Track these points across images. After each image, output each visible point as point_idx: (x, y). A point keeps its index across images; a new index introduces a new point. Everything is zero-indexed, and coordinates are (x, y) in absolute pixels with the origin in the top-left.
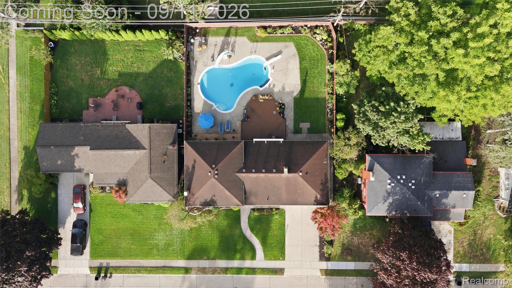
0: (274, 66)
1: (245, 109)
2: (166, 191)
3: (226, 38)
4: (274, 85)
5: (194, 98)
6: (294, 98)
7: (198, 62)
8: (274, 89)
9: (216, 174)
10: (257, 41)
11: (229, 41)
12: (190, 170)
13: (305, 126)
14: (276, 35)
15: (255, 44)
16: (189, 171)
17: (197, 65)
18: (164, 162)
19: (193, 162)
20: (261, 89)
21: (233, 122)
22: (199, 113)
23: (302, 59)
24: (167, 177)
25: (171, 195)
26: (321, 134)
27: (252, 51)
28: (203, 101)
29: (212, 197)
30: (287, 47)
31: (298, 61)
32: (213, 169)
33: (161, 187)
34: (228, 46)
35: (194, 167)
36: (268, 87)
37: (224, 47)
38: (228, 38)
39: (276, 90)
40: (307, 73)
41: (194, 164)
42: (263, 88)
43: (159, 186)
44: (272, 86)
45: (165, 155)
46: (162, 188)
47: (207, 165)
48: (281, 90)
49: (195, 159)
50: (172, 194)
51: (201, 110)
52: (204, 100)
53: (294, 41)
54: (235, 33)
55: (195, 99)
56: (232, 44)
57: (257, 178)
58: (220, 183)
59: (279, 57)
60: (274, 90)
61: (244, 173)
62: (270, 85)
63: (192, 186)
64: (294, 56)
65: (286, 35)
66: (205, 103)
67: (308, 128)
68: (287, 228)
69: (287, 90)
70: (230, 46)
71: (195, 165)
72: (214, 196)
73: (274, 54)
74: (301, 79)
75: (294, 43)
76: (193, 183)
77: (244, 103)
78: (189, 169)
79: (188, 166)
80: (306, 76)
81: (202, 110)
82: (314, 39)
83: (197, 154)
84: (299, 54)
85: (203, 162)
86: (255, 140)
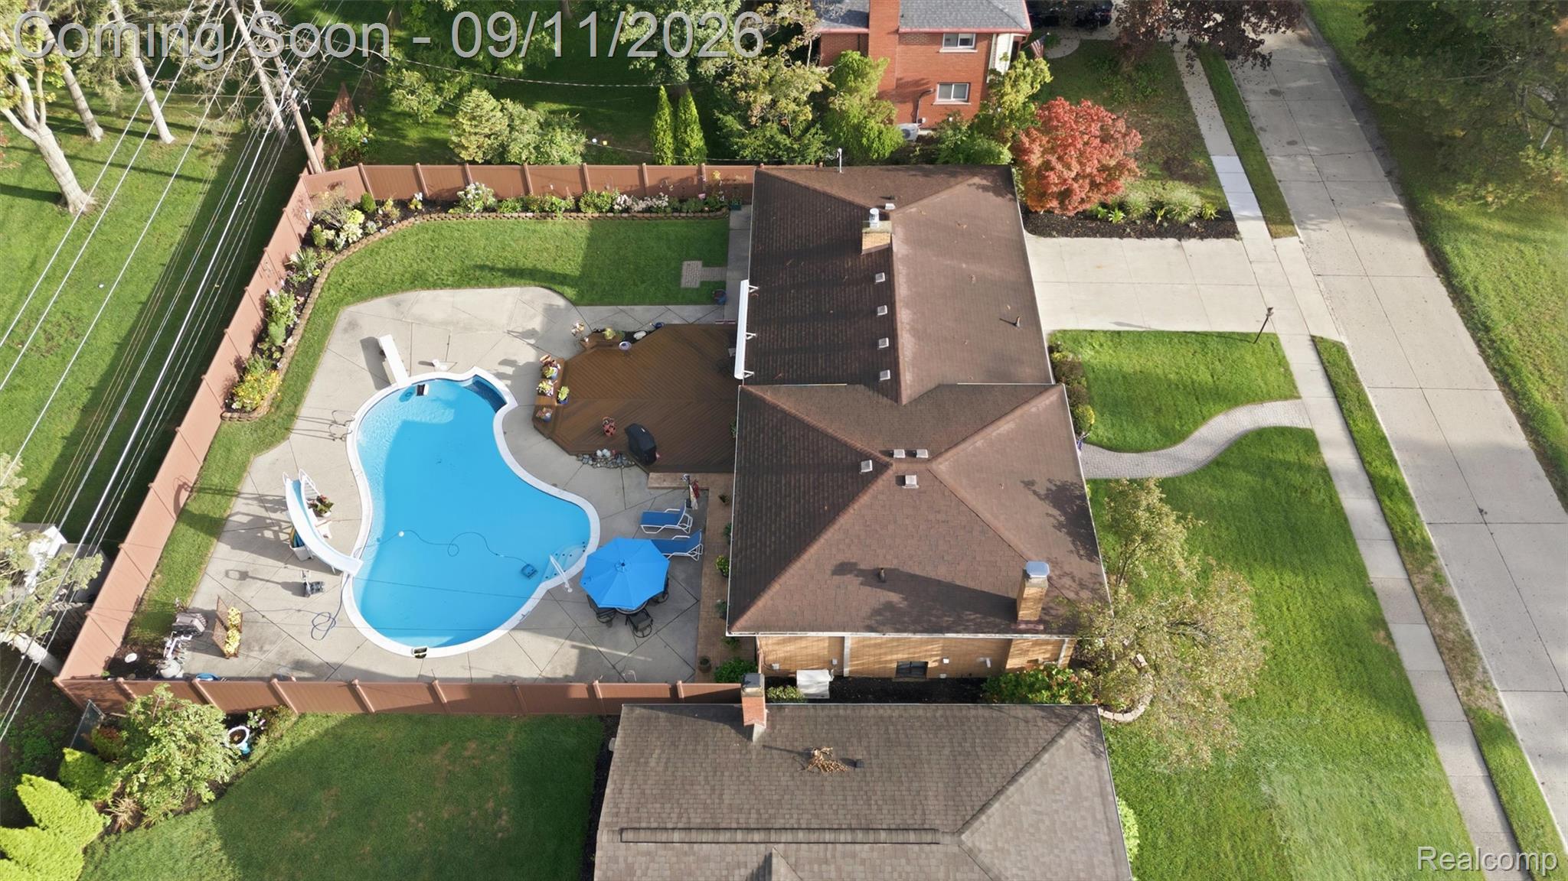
0: (422, 363)
1: (594, 457)
2: (1036, 757)
3: (226, 536)
4: (505, 362)
5: (496, 677)
6: (574, 303)
7: (303, 655)
8: (521, 362)
9: (911, 454)
10: (292, 416)
11: (245, 519)
12: (894, 597)
13: (693, 273)
14: (289, 353)
15: (299, 424)
16: (903, 605)
17: (316, 661)
18: (854, 764)
19: (849, 578)
20: (511, 402)
21: (649, 504)
22: (583, 653)
23: (419, 281)
24: (947, 751)
25: (1060, 735)
26: (731, 232)
27: (326, 435)
28: (523, 637)
29: (1035, 493)
30: (353, 325)
31: (425, 295)
32: (881, 468)
33: (1013, 779)
34: (268, 527)
35: (877, 578)
36: (509, 382)
37: (268, 540)
38: (229, 526)
39: (527, 355)
40: (482, 267)
41: (861, 573)
42: (509, 398)
43: (1012, 789)
44: (509, 370)
45: (808, 756)
46: (1019, 773)
47: (865, 499)
48: (532, 341)
49: (829, 568)
50: (1054, 728)
51: (568, 642)
52: (517, 628)
53: (338, 303)
54: (218, 497)
55: (503, 672)
56: (267, 509)
57: (919, 334)
58: (956, 445)
59: (387, 343)
60: (528, 364)
61: (896, 375)
62: (501, 376)
63: (986, 588)
64: (398, 304)
65: (302, 323)
66: (528, 625)
67: (705, 265)
68: (1128, 325)
69: (536, 323)
70: (274, 516)
71: (862, 567)
72: (1029, 484)
73: (368, 363)
74: (503, 285)
75: (348, 304)
76: (971, 585)
77: (567, 463)
78: (889, 606)
79: (877, 612)
80: (492, 269)
81: (568, 638)
82: (353, 249)
83: (806, 557)
84: (394, 291)
85: (847, 520)
86: (740, 373)
